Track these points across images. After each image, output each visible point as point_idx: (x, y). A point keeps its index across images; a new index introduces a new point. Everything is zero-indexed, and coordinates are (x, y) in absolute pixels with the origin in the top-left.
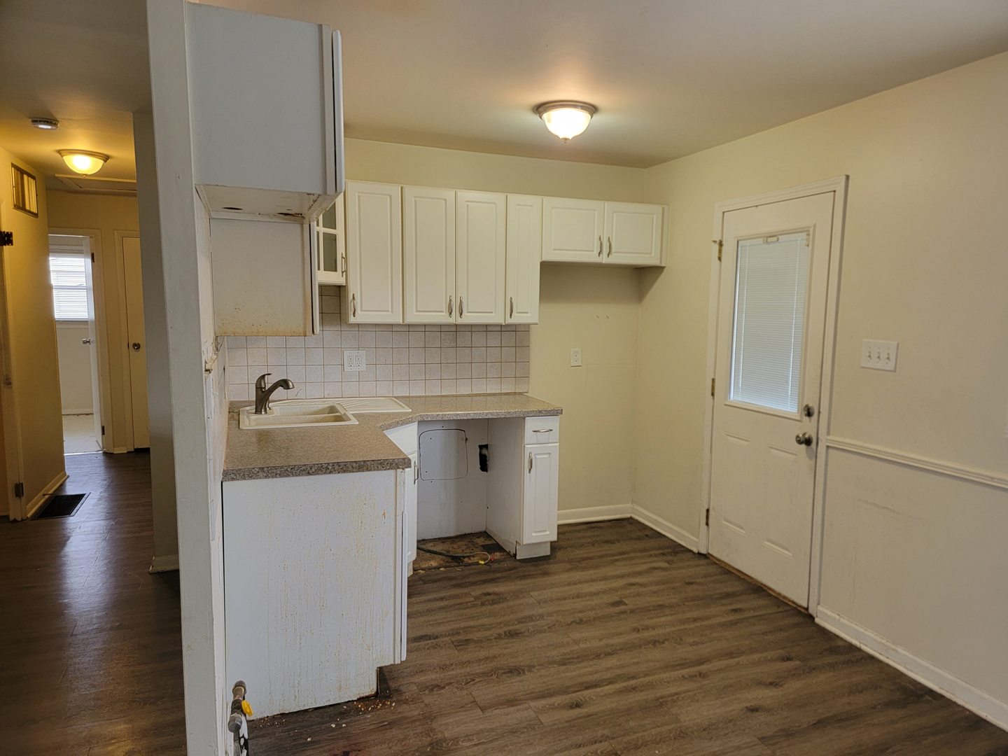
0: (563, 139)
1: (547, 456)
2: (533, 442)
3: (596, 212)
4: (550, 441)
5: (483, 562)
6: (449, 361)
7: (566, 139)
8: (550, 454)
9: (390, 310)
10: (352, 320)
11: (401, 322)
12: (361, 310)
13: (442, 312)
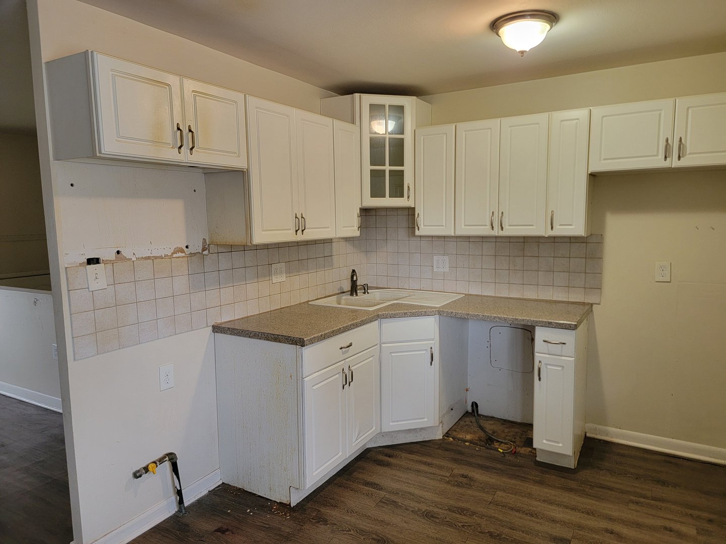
0: (519, 52)
1: (560, 368)
2: (544, 352)
3: (663, 112)
4: (563, 354)
5: (501, 451)
6: (516, 268)
7: (522, 52)
8: (563, 367)
9: (444, 225)
10: (417, 233)
11: (453, 235)
12: (424, 226)
13: (486, 225)
